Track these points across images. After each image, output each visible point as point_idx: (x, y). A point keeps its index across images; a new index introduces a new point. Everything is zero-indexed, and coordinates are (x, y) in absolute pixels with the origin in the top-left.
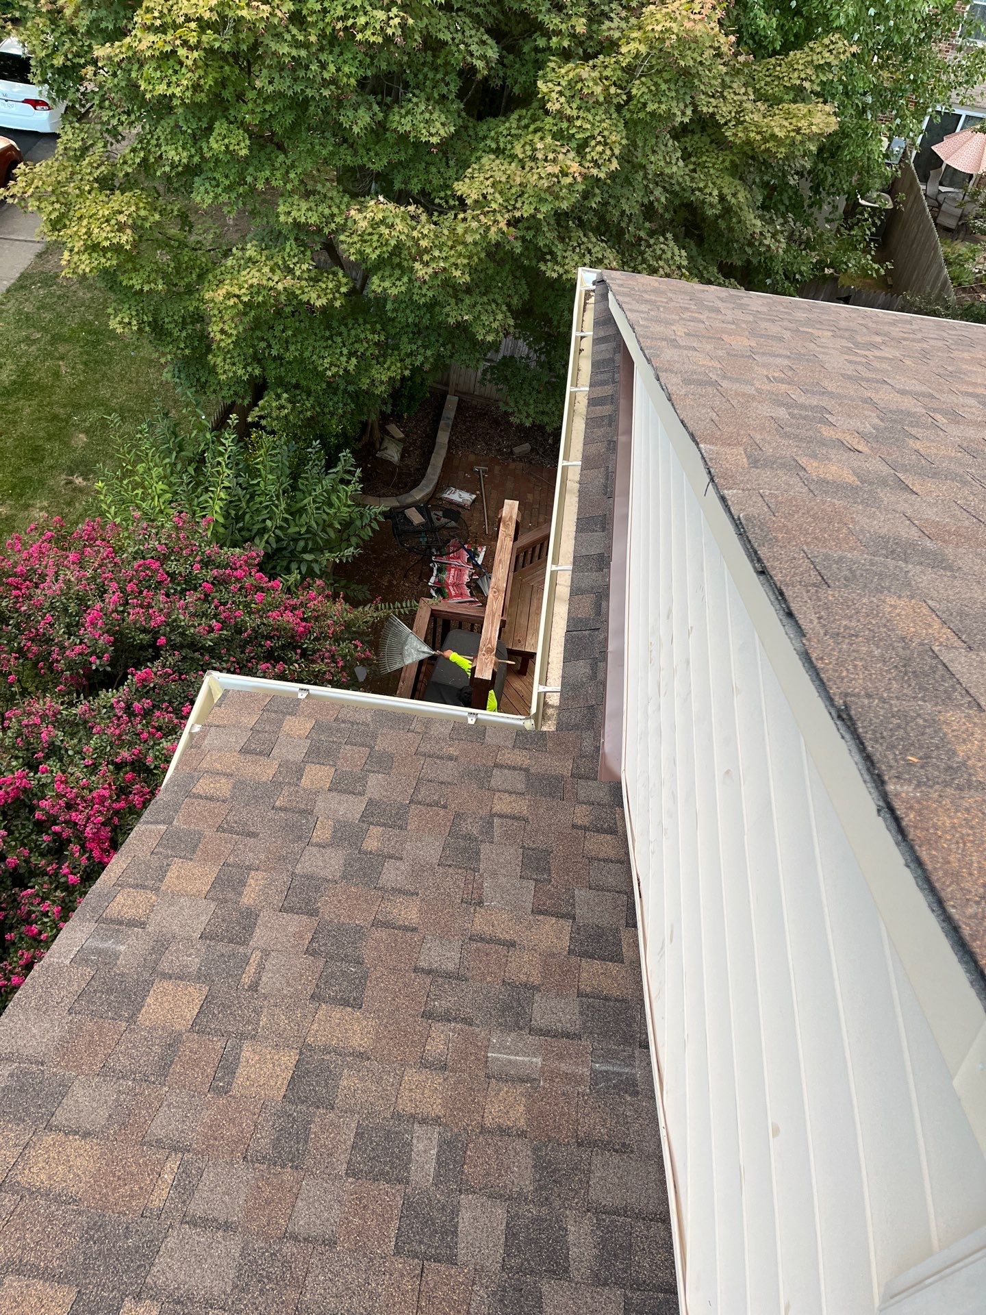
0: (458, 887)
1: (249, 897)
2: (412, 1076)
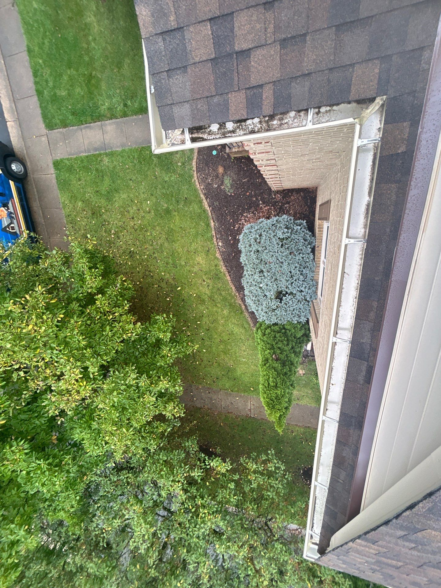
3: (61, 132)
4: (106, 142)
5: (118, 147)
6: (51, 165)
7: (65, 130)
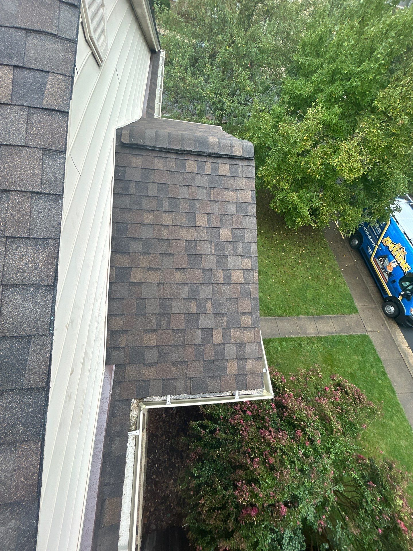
0: (165, 290)
1: (220, 273)
2: (170, 223)
3: (354, 332)
4: (314, 323)
5: (303, 318)
6: (360, 311)
7: (351, 333)
